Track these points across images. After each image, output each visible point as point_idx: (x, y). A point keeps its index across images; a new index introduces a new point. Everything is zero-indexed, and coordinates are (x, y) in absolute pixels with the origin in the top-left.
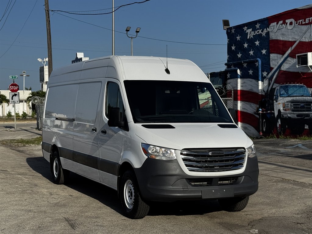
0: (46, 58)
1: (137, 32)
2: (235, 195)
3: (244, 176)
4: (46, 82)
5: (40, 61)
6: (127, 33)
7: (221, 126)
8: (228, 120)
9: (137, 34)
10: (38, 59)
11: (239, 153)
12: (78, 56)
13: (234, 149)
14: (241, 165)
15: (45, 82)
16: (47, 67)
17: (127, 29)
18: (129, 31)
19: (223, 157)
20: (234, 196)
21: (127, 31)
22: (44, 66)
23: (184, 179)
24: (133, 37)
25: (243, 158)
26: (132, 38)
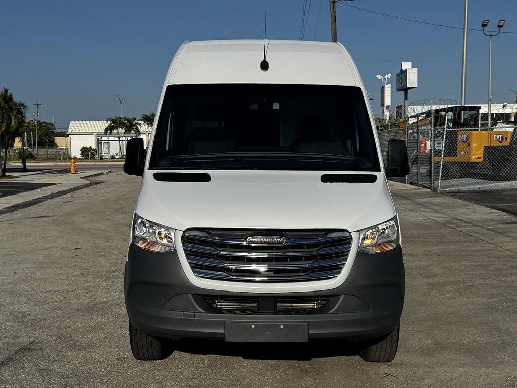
0: (388, 75)
1: (500, 26)
2: (309, 339)
3: (342, 296)
4: (388, 107)
5: (380, 78)
6: (483, 29)
7: (325, 179)
8: (369, 165)
9: (499, 30)
10: (377, 76)
11: (335, 242)
12: (403, 68)
13: (321, 233)
14: (338, 269)
15: (385, 106)
16: (389, 85)
17: (484, 23)
18: (486, 25)
19: (288, 250)
20: (307, 341)
21: (484, 26)
22: (385, 85)
23: (190, 295)
24: (493, 35)
25: (344, 255)
26: (491, 36)
